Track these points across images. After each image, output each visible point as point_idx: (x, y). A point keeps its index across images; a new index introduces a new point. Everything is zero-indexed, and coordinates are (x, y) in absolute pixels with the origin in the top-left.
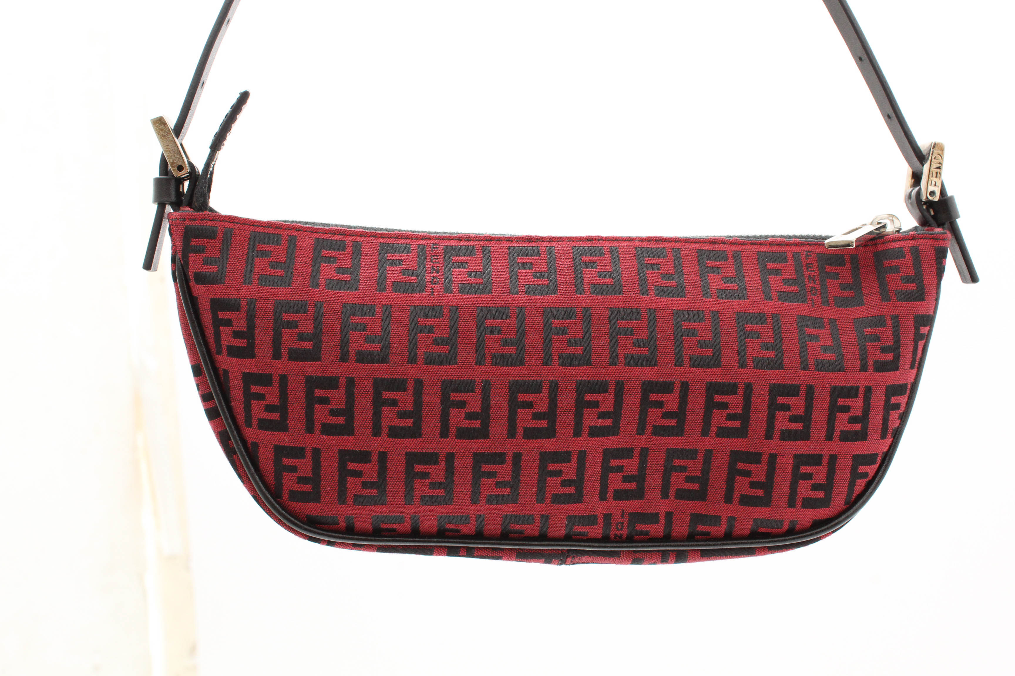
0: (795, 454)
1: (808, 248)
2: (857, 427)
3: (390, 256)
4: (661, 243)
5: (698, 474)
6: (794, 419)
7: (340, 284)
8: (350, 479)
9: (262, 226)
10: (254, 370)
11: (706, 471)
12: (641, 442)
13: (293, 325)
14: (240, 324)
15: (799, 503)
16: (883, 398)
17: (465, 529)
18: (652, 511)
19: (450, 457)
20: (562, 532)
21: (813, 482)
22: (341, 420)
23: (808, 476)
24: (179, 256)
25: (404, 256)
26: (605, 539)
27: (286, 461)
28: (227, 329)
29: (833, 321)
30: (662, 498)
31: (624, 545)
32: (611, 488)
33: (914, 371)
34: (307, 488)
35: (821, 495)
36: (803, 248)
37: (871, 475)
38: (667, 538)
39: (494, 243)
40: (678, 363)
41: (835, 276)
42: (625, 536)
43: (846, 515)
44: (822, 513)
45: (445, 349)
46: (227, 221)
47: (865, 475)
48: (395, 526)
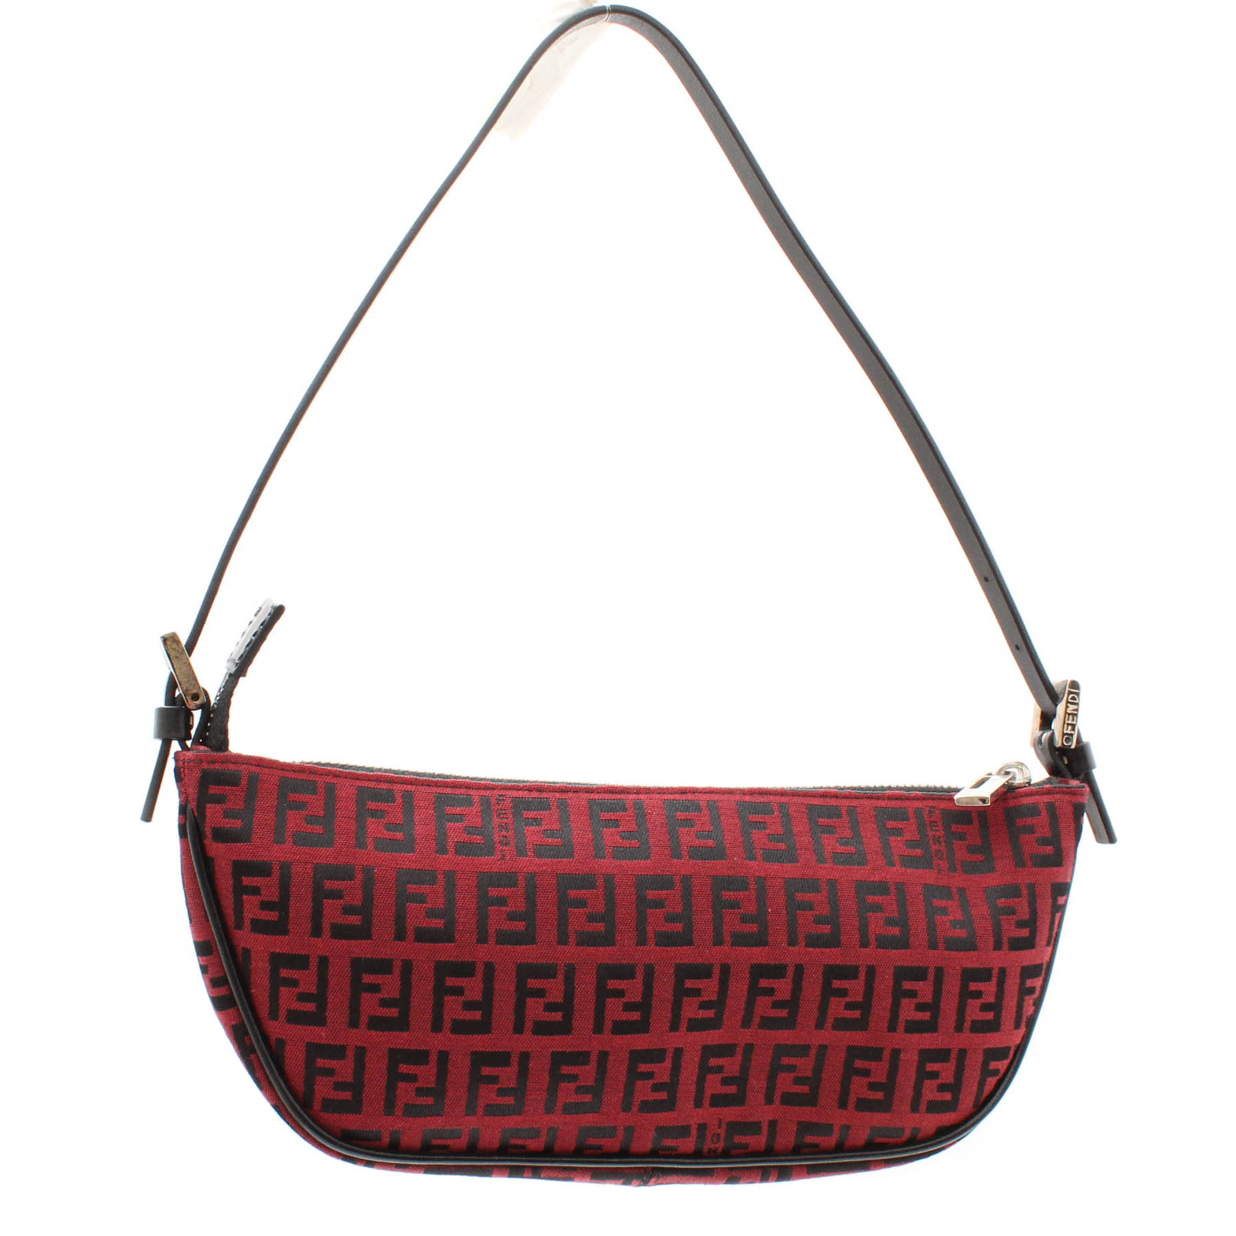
0: (921, 1049)
1: (931, 803)
2: (989, 1016)
3: (450, 810)
4: (766, 796)
5: (809, 1074)
6: (921, 1007)
7: (393, 844)
8: (401, 1085)
9: (293, 771)
10: (286, 950)
11: (818, 1070)
12: (746, 1036)
13: (337, 895)
14: (271, 892)
15: (923, 1106)
16: (1018, 981)
17: (532, 1144)
18: (751, 1119)
19: (525, 1057)
20: (648, 1146)
21: (939, 1081)
22: (394, 1012)
23: (934, 1075)
24: (192, 806)
25: (466, 810)
26: (697, 1155)
27: (321, 1062)
28: (253, 898)
29: (962, 891)
30: (765, 1104)
31: (720, 1160)
32: (708, 1093)
33: (1050, 949)
34: (346, 1095)
35: (948, 1096)
36: (925, 803)
37: (1002, 1072)
38: (769, 1152)
39: (571, 795)
40: (792, 943)
41: (962, 837)
42: (720, 1150)
43: (975, 1119)
44: (948, 1118)
45: (520, 926)
46: (251, 764)
47: (996, 1072)
48: (450, 1142)
